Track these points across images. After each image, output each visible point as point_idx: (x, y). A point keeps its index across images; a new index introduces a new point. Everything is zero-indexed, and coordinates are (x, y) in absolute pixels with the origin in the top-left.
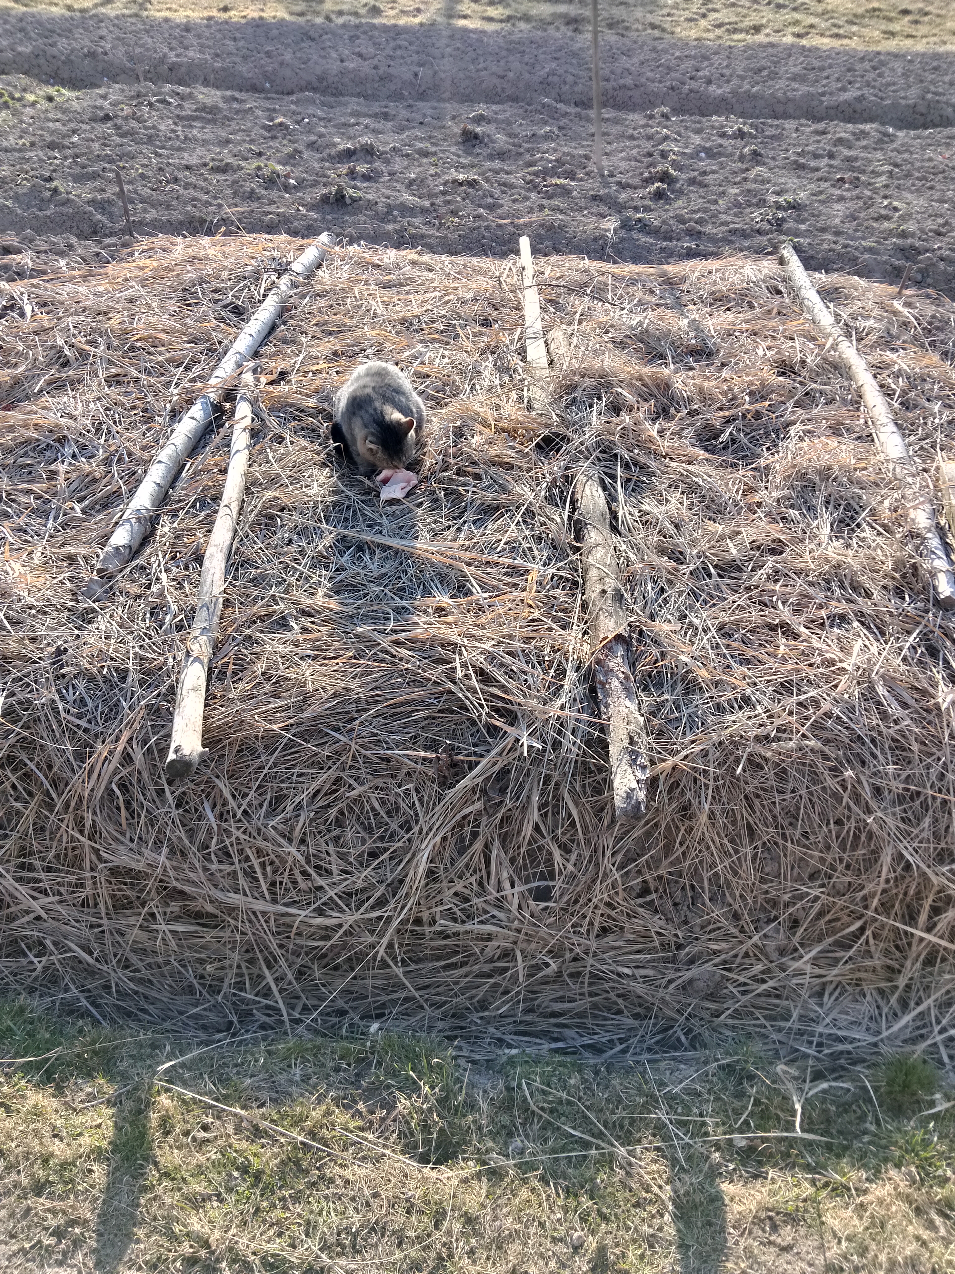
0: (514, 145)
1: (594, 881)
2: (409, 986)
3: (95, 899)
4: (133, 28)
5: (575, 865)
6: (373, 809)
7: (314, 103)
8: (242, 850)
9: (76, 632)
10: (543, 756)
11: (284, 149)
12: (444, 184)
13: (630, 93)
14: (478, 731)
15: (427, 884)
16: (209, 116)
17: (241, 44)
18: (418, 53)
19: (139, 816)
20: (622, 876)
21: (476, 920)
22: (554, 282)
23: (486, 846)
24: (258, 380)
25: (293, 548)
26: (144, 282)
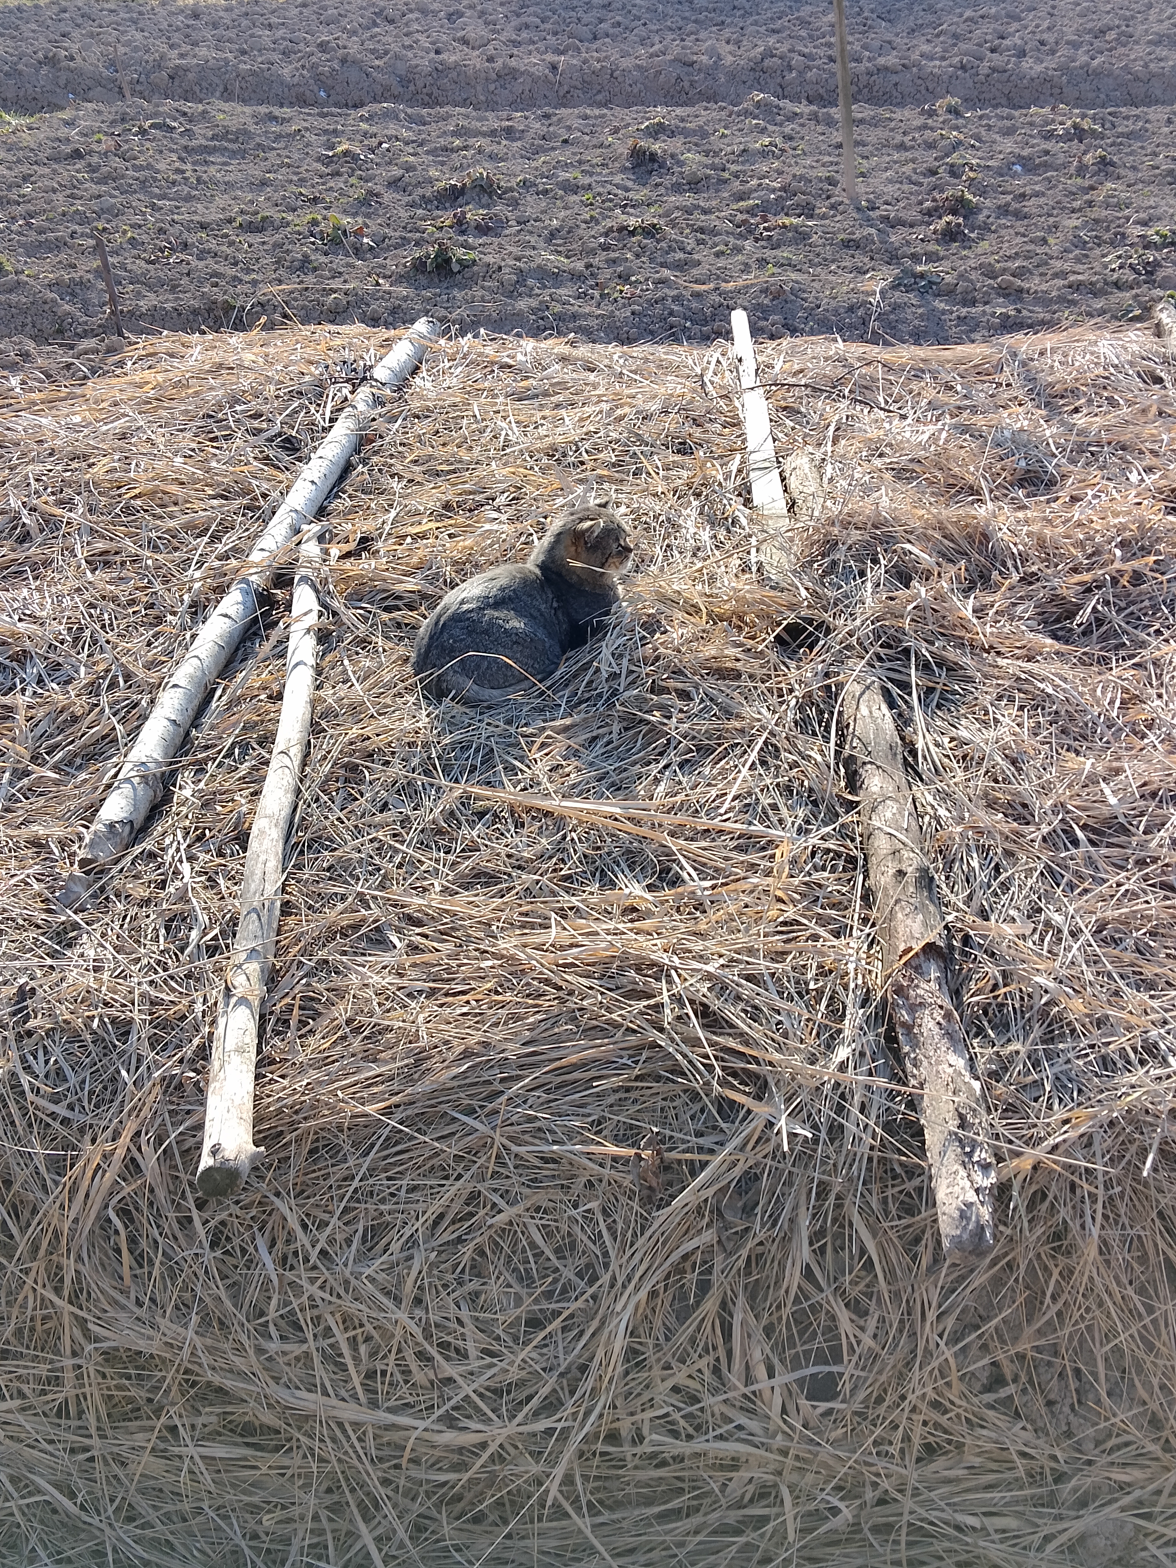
0: (713, 167)
1: (909, 1365)
2: (601, 1549)
3: (79, 1403)
4: (113, 18)
5: (875, 1336)
6: (533, 1245)
7: (397, 118)
8: (319, 1317)
9: (49, 961)
10: (815, 1151)
11: (351, 192)
12: (606, 235)
13: (895, 78)
14: (702, 1111)
15: (627, 1373)
16: (234, 146)
17: (280, 33)
18: (555, 34)
19: (151, 1263)
20: (956, 1355)
21: (712, 1434)
22: (791, 380)
23: (724, 1305)
24: (326, 552)
25: (389, 816)
26: (144, 405)
